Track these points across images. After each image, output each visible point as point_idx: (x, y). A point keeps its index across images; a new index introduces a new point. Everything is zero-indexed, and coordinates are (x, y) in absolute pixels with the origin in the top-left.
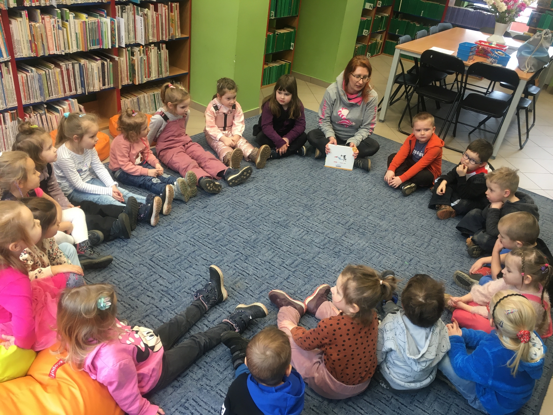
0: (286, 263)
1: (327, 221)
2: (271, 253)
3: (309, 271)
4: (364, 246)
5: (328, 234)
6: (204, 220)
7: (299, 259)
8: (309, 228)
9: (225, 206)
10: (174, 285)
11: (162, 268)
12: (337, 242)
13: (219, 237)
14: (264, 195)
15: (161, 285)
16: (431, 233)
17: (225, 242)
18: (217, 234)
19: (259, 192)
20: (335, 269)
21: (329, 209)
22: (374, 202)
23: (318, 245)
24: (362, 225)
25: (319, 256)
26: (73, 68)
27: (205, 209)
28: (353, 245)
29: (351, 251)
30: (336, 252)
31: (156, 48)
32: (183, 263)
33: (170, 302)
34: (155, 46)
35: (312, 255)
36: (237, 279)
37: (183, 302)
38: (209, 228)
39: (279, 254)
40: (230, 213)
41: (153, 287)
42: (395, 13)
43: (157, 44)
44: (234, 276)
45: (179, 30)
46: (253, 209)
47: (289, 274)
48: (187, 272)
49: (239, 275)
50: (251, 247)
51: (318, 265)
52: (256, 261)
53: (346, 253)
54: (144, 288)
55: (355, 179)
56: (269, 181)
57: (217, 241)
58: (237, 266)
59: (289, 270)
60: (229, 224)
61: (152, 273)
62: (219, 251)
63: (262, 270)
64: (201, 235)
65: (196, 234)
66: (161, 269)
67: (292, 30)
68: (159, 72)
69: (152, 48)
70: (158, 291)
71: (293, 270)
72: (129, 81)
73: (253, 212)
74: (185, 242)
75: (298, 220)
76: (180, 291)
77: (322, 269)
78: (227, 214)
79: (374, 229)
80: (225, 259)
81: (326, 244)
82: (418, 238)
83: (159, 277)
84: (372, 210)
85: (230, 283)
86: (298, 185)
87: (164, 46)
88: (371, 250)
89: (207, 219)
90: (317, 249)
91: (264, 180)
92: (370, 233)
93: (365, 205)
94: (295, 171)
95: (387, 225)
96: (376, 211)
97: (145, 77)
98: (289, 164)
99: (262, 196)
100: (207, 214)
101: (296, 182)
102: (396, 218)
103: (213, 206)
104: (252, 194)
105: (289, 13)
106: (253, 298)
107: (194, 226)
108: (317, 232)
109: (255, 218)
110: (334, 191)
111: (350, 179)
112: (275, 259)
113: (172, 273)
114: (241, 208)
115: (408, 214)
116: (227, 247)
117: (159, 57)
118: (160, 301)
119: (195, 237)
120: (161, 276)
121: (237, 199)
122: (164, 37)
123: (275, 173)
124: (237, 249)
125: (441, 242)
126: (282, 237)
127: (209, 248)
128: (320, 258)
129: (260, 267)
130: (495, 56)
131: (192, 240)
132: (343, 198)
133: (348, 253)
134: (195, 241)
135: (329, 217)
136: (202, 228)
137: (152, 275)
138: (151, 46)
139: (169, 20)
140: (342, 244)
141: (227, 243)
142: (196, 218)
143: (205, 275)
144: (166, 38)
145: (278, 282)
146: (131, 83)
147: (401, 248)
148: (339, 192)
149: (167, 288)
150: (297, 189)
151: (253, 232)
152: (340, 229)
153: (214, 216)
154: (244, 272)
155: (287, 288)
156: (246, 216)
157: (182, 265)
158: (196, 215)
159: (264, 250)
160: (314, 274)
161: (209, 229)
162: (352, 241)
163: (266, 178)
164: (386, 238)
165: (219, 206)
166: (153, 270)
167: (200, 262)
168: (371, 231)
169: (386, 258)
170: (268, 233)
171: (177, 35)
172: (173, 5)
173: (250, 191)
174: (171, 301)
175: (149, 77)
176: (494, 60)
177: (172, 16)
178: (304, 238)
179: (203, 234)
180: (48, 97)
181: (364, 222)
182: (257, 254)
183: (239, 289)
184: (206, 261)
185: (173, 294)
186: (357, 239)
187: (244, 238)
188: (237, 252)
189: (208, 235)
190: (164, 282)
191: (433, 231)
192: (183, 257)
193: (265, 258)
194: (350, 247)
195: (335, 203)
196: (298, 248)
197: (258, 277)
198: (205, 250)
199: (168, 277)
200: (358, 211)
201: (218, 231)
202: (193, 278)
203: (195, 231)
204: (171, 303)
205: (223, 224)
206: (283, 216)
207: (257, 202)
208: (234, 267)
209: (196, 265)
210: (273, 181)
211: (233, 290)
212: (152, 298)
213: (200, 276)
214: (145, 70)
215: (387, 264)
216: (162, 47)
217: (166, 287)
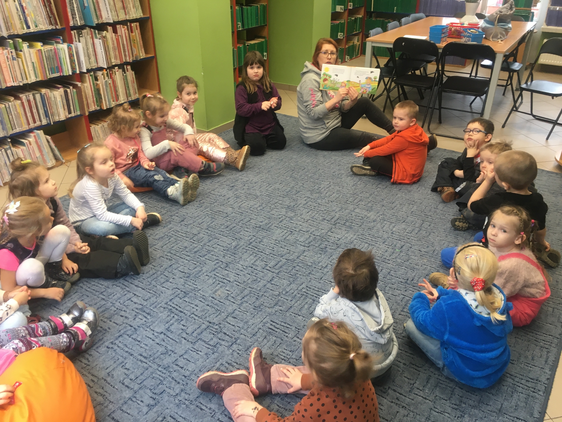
0: (269, 265)
1: (311, 219)
2: (253, 258)
3: (294, 271)
4: (352, 239)
5: (314, 231)
6: (181, 234)
7: (283, 260)
8: (293, 228)
9: (203, 218)
10: (150, 301)
11: (136, 286)
12: (322, 238)
13: (198, 248)
14: (244, 201)
15: (135, 303)
16: (421, 218)
17: (204, 253)
18: (196, 245)
19: (238, 199)
20: (321, 266)
21: (313, 207)
22: (360, 195)
23: (303, 244)
24: (348, 218)
25: (304, 254)
26: (35, 99)
27: (182, 223)
28: (340, 239)
29: (338, 246)
30: (322, 249)
31: (121, 70)
32: (159, 278)
33: (145, 319)
34: (119, 68)
35: (296, 254)
36: (217, 288)
37: (159, 318)
38: (187, 240)
39: (262, 257)
40: (208, 224)
41: (127, 306)
42: (369, 14)
43: (121, 66)
44: (214, 285)
45: (143, 50)
46: (233, 216)
47: (273, 276)
48: (163, 287)
49: (219, 284)
50: (231, 254)
51: (303, 263)
52: (237, 267)
53: (333, 248)
54: (117, 309)
55: (340, 175)
56: (249, 188)
57: (196, 252)
58: (217, 274)
59: (273, 272)
60: (208, 234)
61: (125, 293)
62: (198, 262)
63: (244, 275)
64: (178, 249)
65: (173, 249)
66: (135, 288)
67: (263, 40)
68: (128, 95)
69: (116, 70)
70: (133, 310)
71: (277, 271)
72: (96, 106)
73: (233, 220)
74: (161, 258)
75: (281, 222)
76: (155, 307)
77: (308, 267)
78: (206, 225)
79: (362, 221)
80: (204, 269)
81: (311, 241)
82: (408, 224)
83: (134, 295)
84: (359, 203)
85: (210, 292)
86: (280, 188)
87: (129, 67)
88: (360, 242)
89: (185, 232)
90: (302, 248)
91: (244, 187)
92: (358, 226)
93: (351, 198)
94: (276, 175)
95: (375, 216)
96: (363, 203)
97: (113, 101)
98: (269, 169)
99: (242, 202)
100: (184, 227)
101: (277, 186)
102: (384, 208)
103: (191, 218)
104: (232, 201)
105: (257, 22)
106: (235, 304)
107: (170, 240)
108: (301, 232)
109: (235, 225)
110: (318, 189)
111: (334, 176)
112: (257, 263)
113: (147, 290)
114: (220, 217)
115: (397, 202)
116: (206, 257)
117: (125, 79)
118: (134, 319)
119: (172, 252)
121: (216, 209)
122: (128, 58)
123: (255, 180)
124: (217, 258)
125: (432, 225)
126: (265, 240)
127: (187, 260)
128: (305, 256)
129: (241, 273)
130: (468, 34)
131: (169, 254)
132: (327, 195)
133: (335, 248)
134: (172, 255)
135: (313, 215)
136: (179, 242)
137: (125, 295)
138: (114, 69)
139: (130, 40)
140: (328, 240)
141: (206, 253)
142: (173, 233)
143: (183, 287)
144: (130, 59)
145: (261, 285)
146: (98, 108)
147: (391, 237)
148: (323, 189)
149: (142, 305)
150: (279, 192)
151: (234, 239)
152: (326, 226)
153: (191, 228)
154: (224, 280)
155: (271, 290)
156: (225, 224)
157: (159, 281)
158: (172, 229)
159: (245, 256)
160: (300, 273)
161: (187, 242)
162: (339, 236)
163: (246, 185)
164: (375, 228)
165: (197, 218)
166: (127, 289)
167: (177, 275)
168: (358, 223)
169: (375, 248)
170: (250, 238)
171: (141, 55)
172: (132, 25)
173: (229, 200)
174: (146, 317)
175: (117, 101)
176: (467, 39)
177: (133, 36)
178: (287, 238)
179: (180, 247)
180: (11, 130)
181: (350, 215)
182: (238, 260)
183: (219, 297)
184: (184, 274)
185: (148, 311)
186: (344, 233)
187: (224, 246)
188: (217, 261)
189: (186, 247)
190: (138, 299)
191: (423, 216)
192: (159, 273)
193: (246, 264)
194: (336, 242)
195: (318, 201)
196: (282, 249)
197: (239, 283)
198: (183, 262)
199: (144, 294)
200: (344, 206)
201: (195, 242)
202: (169, 292)
203: (172, 246)
204: (147, 320)
205: (201, 235)
206: (265, 220)
207: (237, 209)
208: (213, 276)
209: (173, 278)
210: (253, 187)
211: (213, 299)
212: (126, 317)
213: (177, 290)
214: (112, 93)
215: (377, 253)
216: (127, 69)
217: (140, 304)
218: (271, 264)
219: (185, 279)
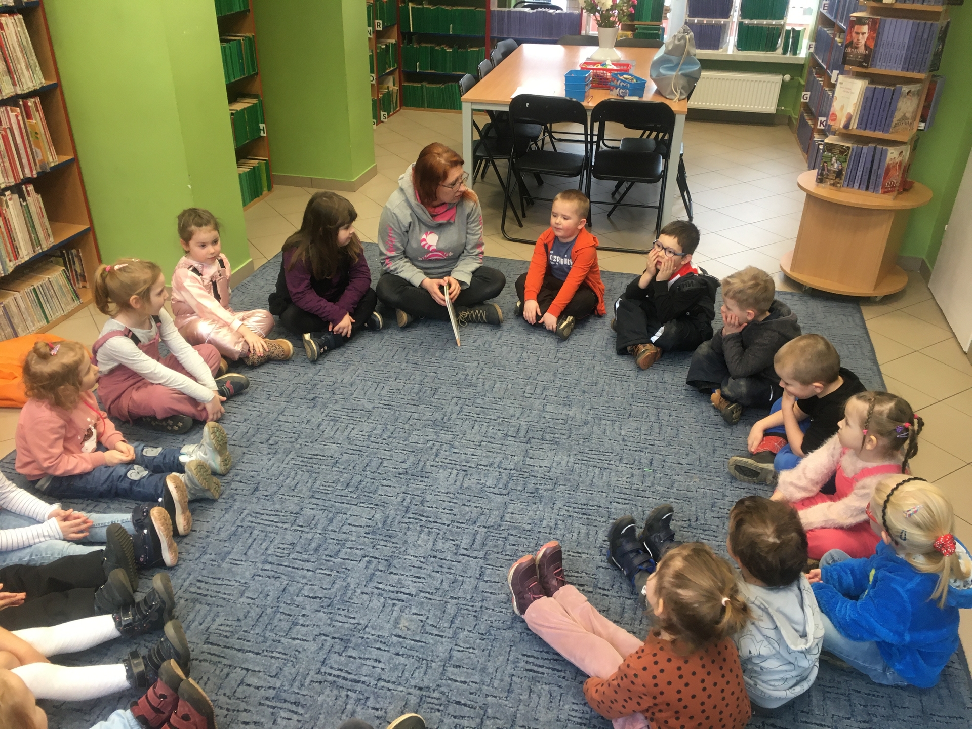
0: (463, 546)
1: (485, 439)
2: (426, 537)
4: (569, 464)
5: (501, 462)
6: (267, 518)
7: (480, 530)
8: (465, 464)
9: (292, 474)
10: (285, 677)
11: (239, 650)
12: (523, 472)
13: (316, 541)
14: (352, 426)
15: (258, 688)
16: (652, 404)
17: (333, 548)
18: (310, 536)
19: (338, 424)
20: (548, 526)
21: (476, 415)
22: (539, 378)
23: (496, 490)
24: (543, 426)
25: (510, 510)
27: (257, 494)
28: (550, 468)
29: (554, 481)
30: (531, 493)
31: (16, 196)
32: (276, 622)
33: (295, 717)
34: (12, 193)
35: (496, 513)
36: (395, 614)
37: (322, 705)
38: (286, 529)
39: (442, 533)
40: (309, 485)
41: (244, 699)
42: (406, 36)
43: (17, 189)
44: (388, 609)
45: (53, 148)
46: (348, 461)
47: (479, 565)
48: (294, 639)
49: (394, 605)
50: (385, 538)
51: (516, 528)
52: (408, 563)
53: (548, 487)
54: (228, 710)
55: (487, 345)
56: (345, 396)
57: (316, 550)
58: (380, 586)
59: (476, 558)
60: (319, 508)
61: (226, 670)
62: (332, 570)
63: (430, 575)
64: (280, 550)
65: (269, 552)
66: (240, 654)
67: (255, 101)
68: (35, 241)
69: (8, 198)
70: (260, 704)
71: (481, 554)
73: (351, 468)
74: (257, 578)
75: (437, 455)
76: (302, 685)
77: (528, 533)
78: (305, 489)
79: (567, 427)
80: (353, 582)
81: (508, 483)
82: (638, 419)
83: (245, 672)
84: (545, 394)
85: (388, 626)
86: (401, 388)
87: (31, 188)
88: (584, 467)
89: (273, 513)
90: (499, 499)
91: (336, 397)
92: (564, 437)
93: (528, 387)
94: (380, 363)
95: (582, 413)
96: (550, 393)
97: (10, 261)
98: (362, 353)
99: (349, 429)
100: (266, 501)
101: (392, 383)
102: (587, 395)
103: (270, 481)
104: (329, 432)
105: (242, 71)
106: (444, 640)
107: (254, 536)
108: (480, 467)
109: (360, 478)
110: (465, 379)
111: (478, 348)
112: (440, 545)
113: (266, 653)
114: (324, 467)
115: (601, 382)
116: (341, 555)
117: (26, 211)
118: (275, 722)
119: (270, 560)
120: (247, 670)
121: (307, 452)
122: (27, 171)
123: (347, 379)
124: (362, 552)
125: (674, 413)
126: (428, 498)
127: (308, 570)
128: (512, 513)
129: (422, 573)
130: (622, 84)
131: (268, 567)
132: (487, 387)
133: (551, 487)
134: (275, 568)
135: (484, 430)
136: (273, 535)
137: (228, 675)
138: (4, 195)
139: (29, 135)
140: (533, 474)
141: (338, 548)
142: (249, 518)
143: (332, 629)
144: (32, 171)
145: (470, 588)
147: (625, 447)
148: (475, 378)
149: (274, 688)
150: (403, 397)
151: (372, 506)
152: (514, 447)
153: (282, 501)
154: (400, 595)
155: (491, 593)
156: (342, 480)
157: (278, 628)
158: (246, 512)
159: (411, 537)
160: (521, 548)
161: (289, 532)
162: (546, 462)
163: (337, 392)
164: (593, 436)
165: (281, 478)
166: (225, 661)
167: (308, 607)
168: (564, 432)
169: (613, 474)
170: (400, 499)
171: (51, 160)
172: (30, 104)
173: (322, 428)
174: (296, 713)
175: (16, 258)
176: (621, 90)
177: (31, 125)
178: (465, 485)
179: (281, 546)
181: (544, 420)
182: (404, 549)
183: (409, 632)
184: (318, 600)
185: (292, 698)
186: (550, 454)
187: (363, 525)
188: (366, 559)
189: (292, 544)
190: (259, 678)
191: (652, 399)
192: (269, 610)
193: (421, 552)
194: (548, 474)
195: (478, 401)
196: (467, 508)
197: (429, 593)
198: (304, 577)
199: (263, 665)
200: (523, 403)
201: (306, 530)
202: (312, 647)
203: (264, 546)
204: (300, 718)
205: (308, 512)
206: (408, 456)
207: (346, 445)
208: (376, 591)
209: (304, 615)
210: (353, 394)
211: (401, 640)
212: (255, 723)
213: (323, 637)
214: (6, 246)
215: (621, 483)
216: (28, 191)
217: (270, 688)
218: (464, 541)
219: (325, 610)
